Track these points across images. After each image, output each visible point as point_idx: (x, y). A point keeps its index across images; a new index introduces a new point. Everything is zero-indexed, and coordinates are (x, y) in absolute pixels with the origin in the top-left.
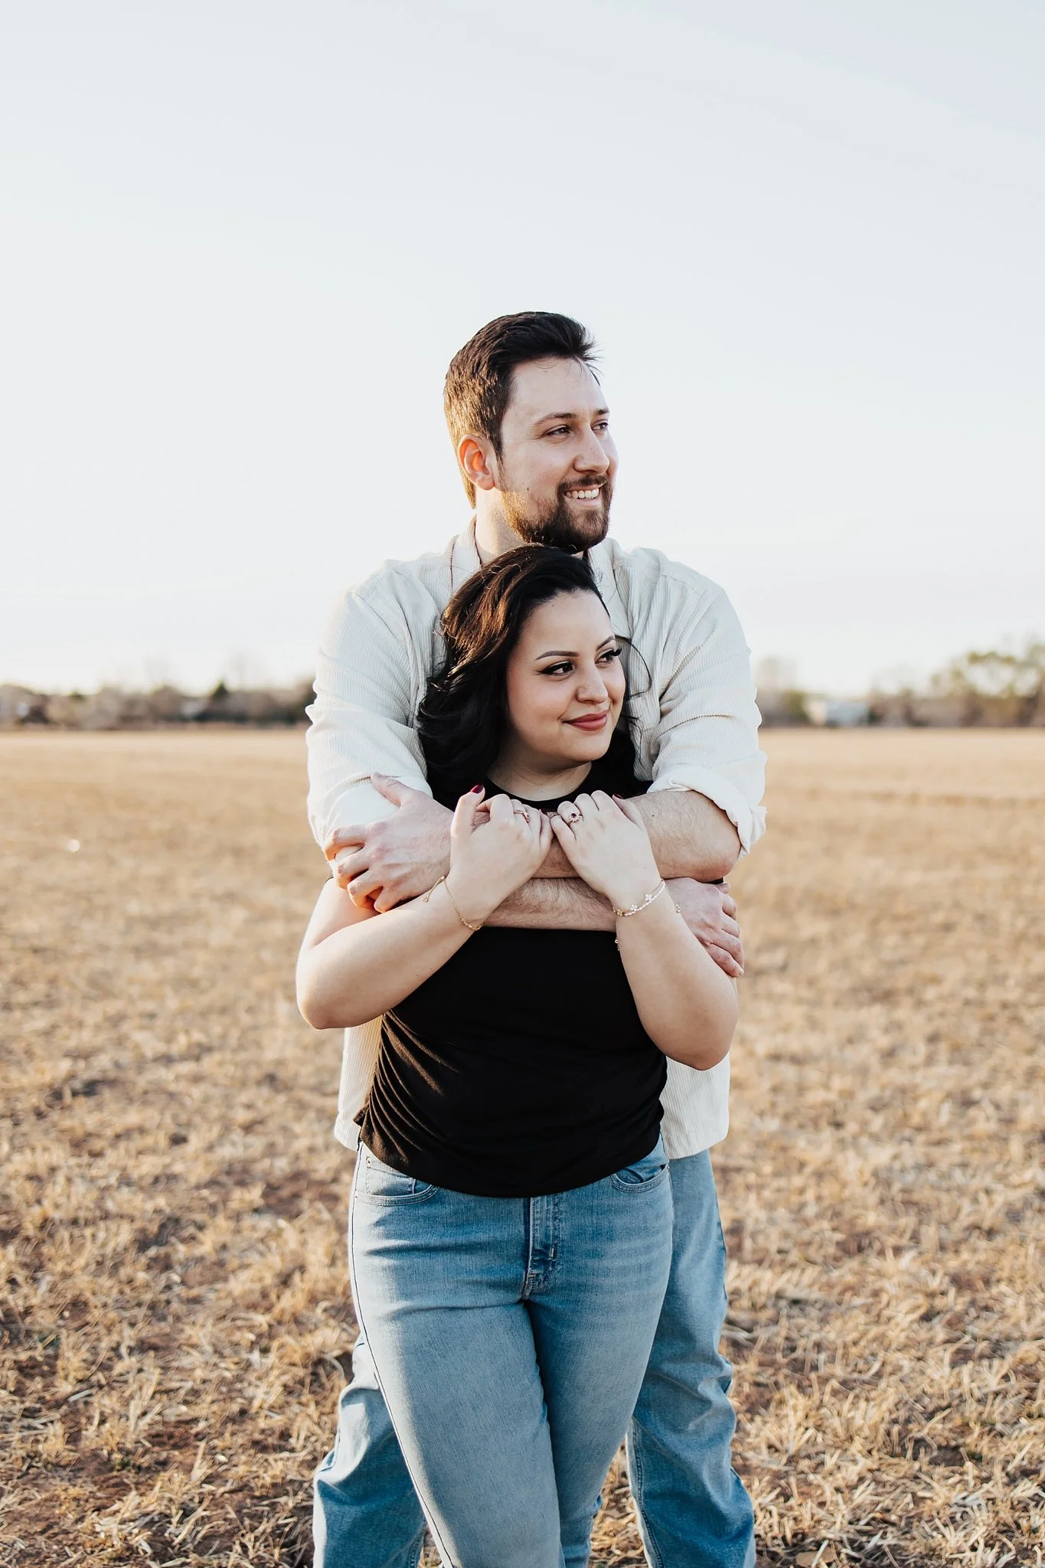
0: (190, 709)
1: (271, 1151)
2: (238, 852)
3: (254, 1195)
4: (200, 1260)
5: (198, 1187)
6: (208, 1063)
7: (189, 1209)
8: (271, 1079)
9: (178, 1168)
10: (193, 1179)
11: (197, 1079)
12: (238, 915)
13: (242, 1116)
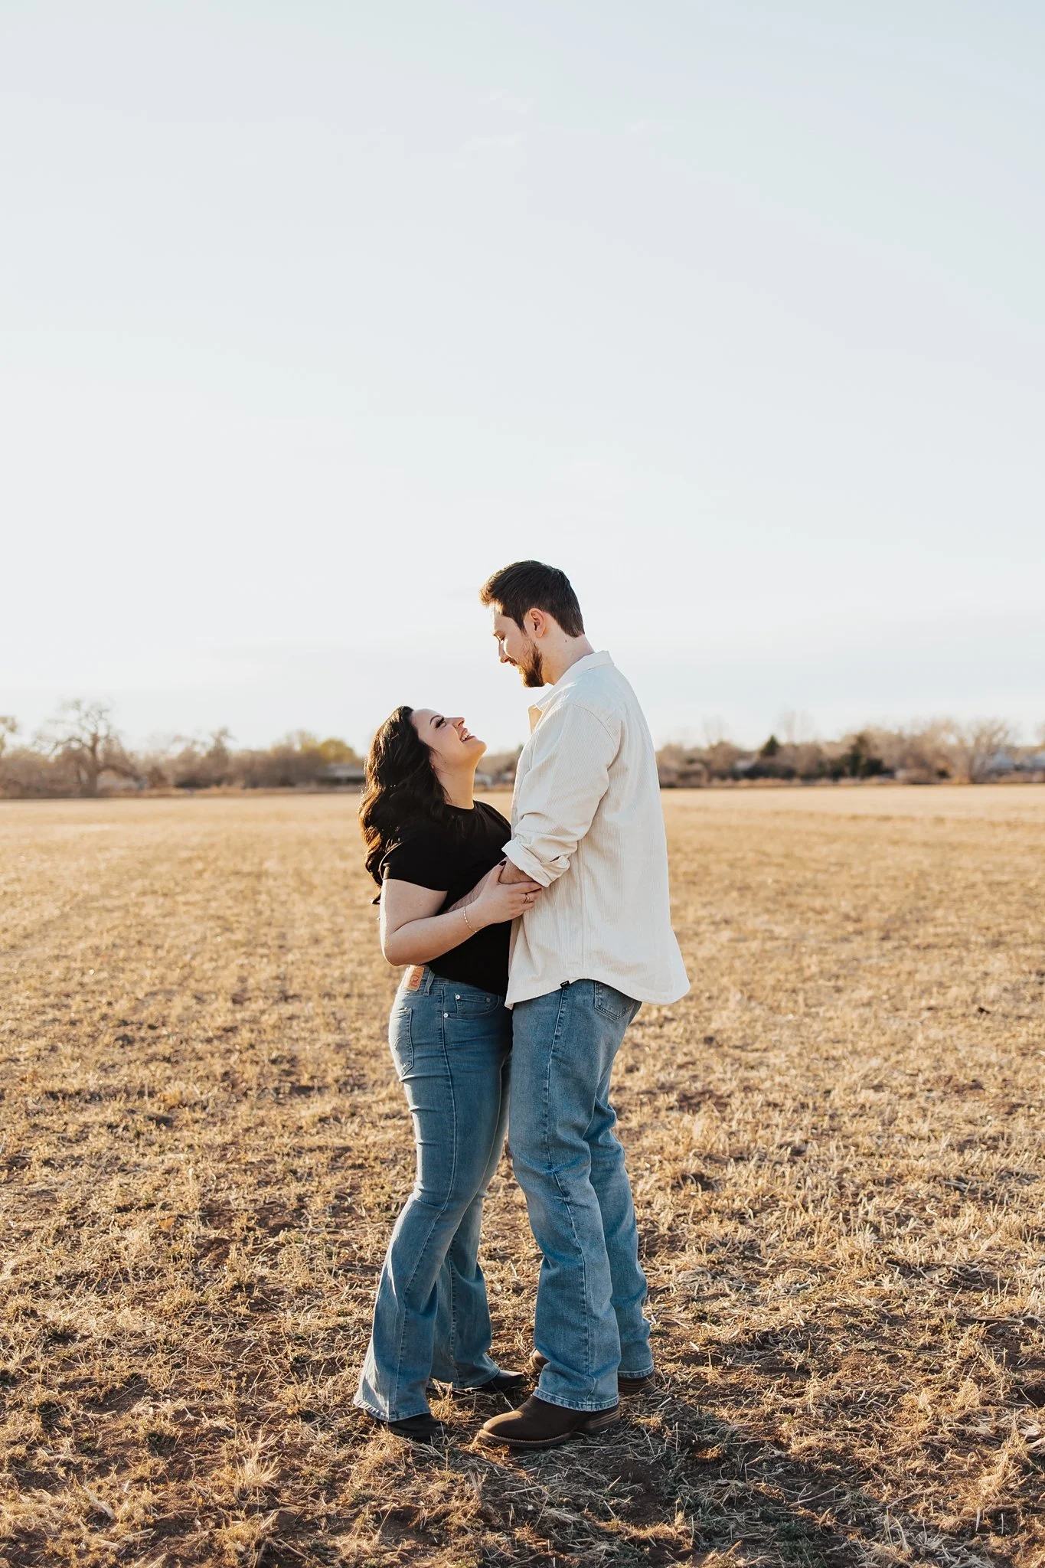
0: (742, 765)
1: (694, 1078)
2: (744, 889)
3: (673, 1099)
4: (629, 1130)
5: (638, 1094)
6: (668, 1029)
7: (629, 1104)
8: (709, 1040)
9: (628, 1084)
10: (636, 1090)
11: (657, 1037)
12: (726, 934)
13: (680, 1059)
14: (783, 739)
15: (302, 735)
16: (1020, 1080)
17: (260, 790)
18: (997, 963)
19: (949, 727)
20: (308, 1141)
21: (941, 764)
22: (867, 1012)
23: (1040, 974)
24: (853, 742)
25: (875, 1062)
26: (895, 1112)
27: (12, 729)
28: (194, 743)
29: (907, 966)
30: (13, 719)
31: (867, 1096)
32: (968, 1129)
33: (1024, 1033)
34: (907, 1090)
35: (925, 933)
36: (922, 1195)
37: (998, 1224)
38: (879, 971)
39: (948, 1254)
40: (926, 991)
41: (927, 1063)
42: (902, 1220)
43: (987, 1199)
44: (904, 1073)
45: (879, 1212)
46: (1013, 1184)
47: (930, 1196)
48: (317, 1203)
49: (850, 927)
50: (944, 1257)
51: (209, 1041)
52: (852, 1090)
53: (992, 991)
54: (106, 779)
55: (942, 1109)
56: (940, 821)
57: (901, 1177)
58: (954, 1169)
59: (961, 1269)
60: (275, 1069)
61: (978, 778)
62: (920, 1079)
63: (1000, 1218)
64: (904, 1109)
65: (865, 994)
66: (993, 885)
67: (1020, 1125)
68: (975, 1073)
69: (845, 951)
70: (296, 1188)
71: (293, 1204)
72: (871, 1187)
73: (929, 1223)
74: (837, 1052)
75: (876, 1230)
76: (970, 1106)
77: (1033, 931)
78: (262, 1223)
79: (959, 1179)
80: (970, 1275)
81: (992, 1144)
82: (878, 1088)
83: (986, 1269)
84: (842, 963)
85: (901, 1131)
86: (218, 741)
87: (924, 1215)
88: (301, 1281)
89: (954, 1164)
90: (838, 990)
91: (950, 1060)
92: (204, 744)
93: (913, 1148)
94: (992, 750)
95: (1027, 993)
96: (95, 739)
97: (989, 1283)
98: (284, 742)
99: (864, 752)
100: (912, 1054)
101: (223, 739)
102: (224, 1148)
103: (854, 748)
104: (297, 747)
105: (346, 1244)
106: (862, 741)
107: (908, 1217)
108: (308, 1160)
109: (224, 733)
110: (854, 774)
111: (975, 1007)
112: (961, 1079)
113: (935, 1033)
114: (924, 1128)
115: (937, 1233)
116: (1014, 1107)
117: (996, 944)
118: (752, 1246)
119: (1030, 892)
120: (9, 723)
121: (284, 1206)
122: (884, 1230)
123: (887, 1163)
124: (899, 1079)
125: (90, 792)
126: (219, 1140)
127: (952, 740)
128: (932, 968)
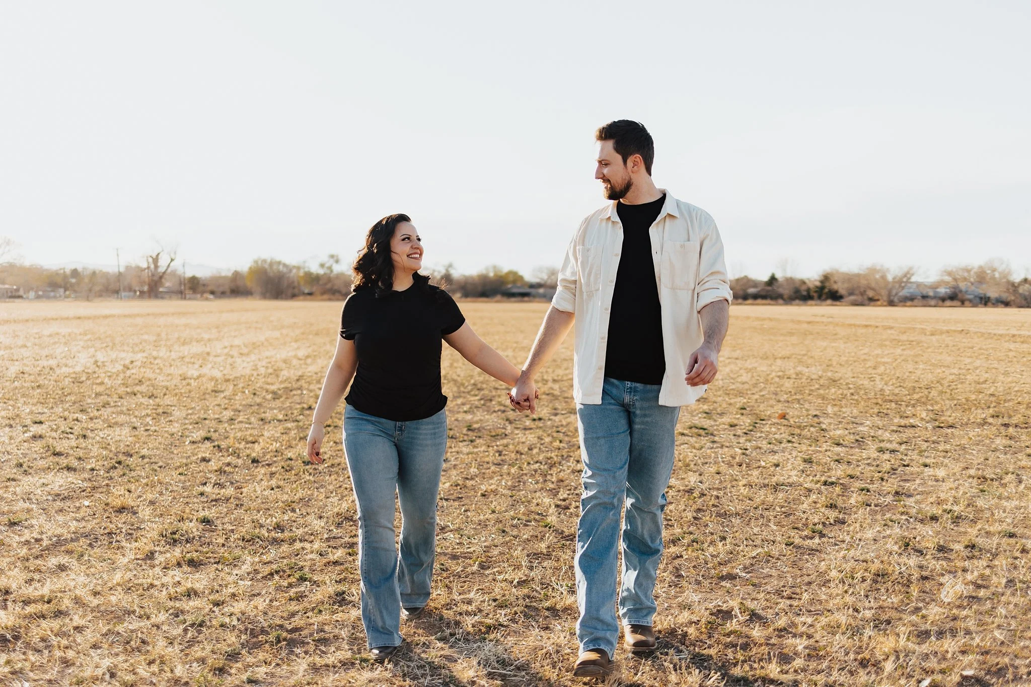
0: (752, 291)
14: (779, 276)
15: (495, 267)
17: (469, 299)
21: (871, 294)
24: (822, 278)
27: (337, 261)
28: (434, 271)
30: (337, 256)
61: (893, 302)
86: (447, 270)
92: (439, 272)
98: (484, 272)
99: (827, 284)
101: (450, 269)
103: (822, 282)
104: (491, 274)
106: (826, 278)
109: (450, 266)
110: (820, 297)
120: (335, 258)
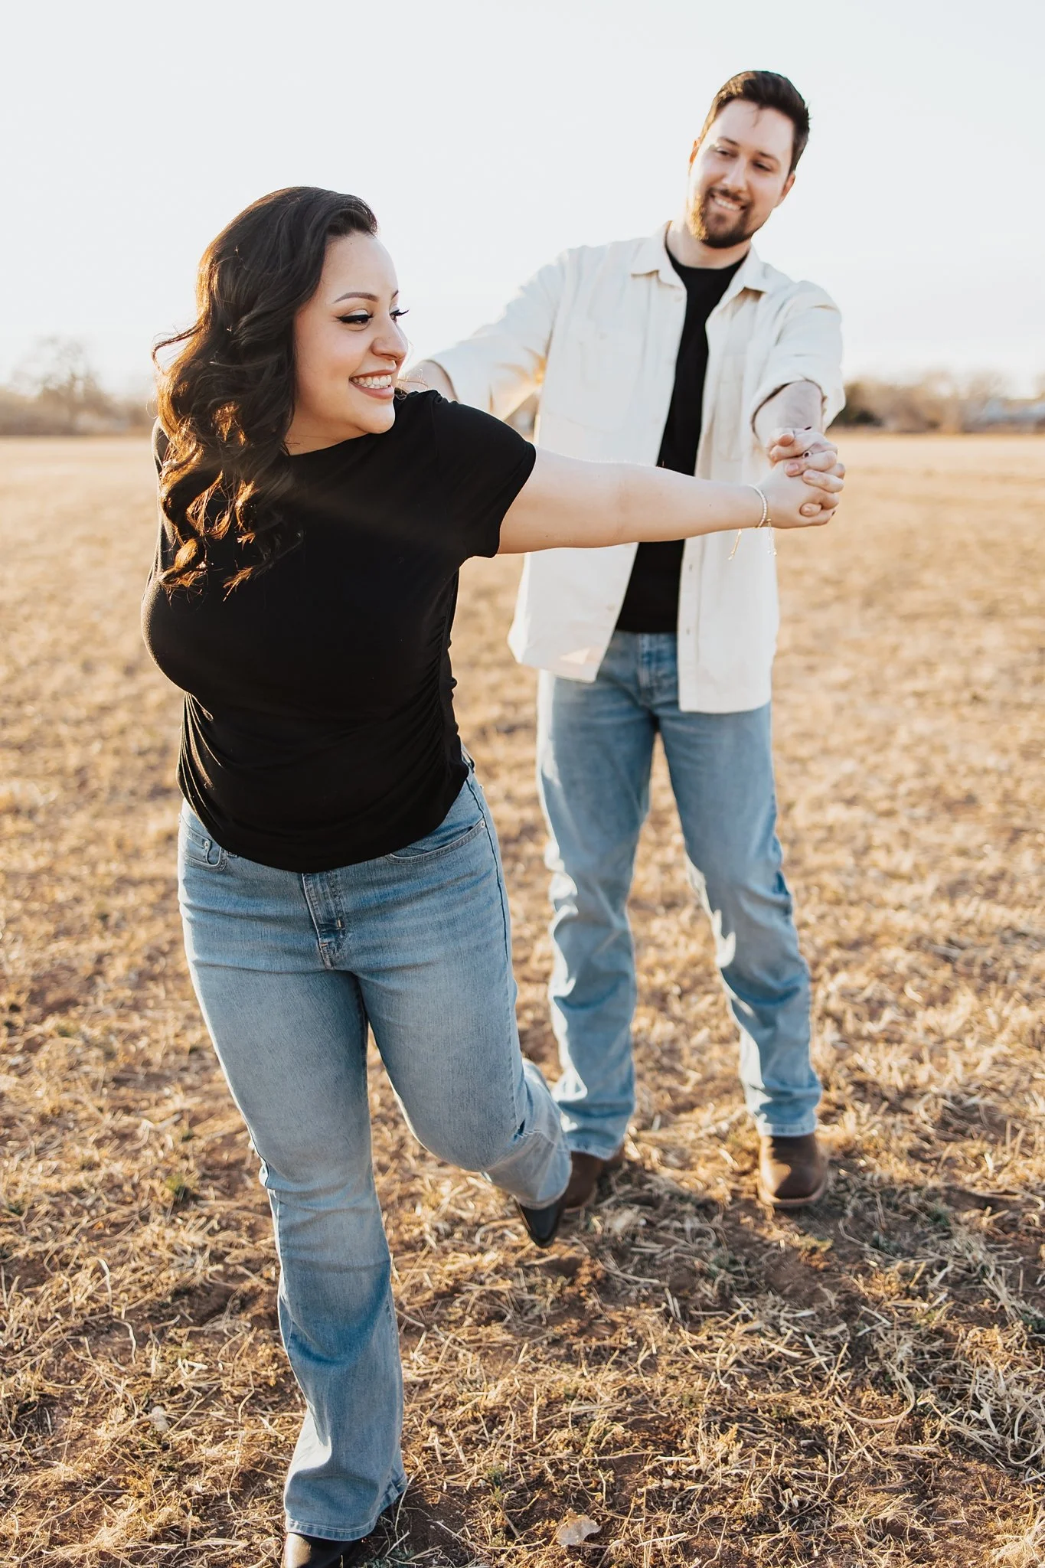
16: (1024, 793)
18: (993, 637)
19: (943, 376)
20: (137, 870)
21: (929, 415)
22: (842, 697)
23: (1041, 650)
25: (848, 766)
26: (869, 838)
29: (890, 639)
31: (836, 813)
32: (959, 863)
33: (1026, 729)
34: (884, 805)
35: (913, 600)
36: (901, 968)
37: (1003, 1022)
38: (857, 646)
39: (936, 1074)
40: (911, 672)
41: (910, 767)
42: (874, 1008)
43: (988, 978)
44: (882, 781)
45: (847, 995)
46: (1019, 951)
47: (914, 971)
48: (117, 968)
49: (829, 592)
50: (931, 1080)
51: (78, 723)
52: (818, 805)
53: (985, 672)
54: (85, 420)
55: (927, 834)
56: (929, 474)
57: (875, 936)
58: (944, 927)
59: (954, 1098)
60: (140, 763)
61: (969, 428)
62: (902, 789)
63: (1006, 1012)
64: (884, 832)
65: (839, 674)
66: (988, 546)
67: (1026, 861)
68: (968, 784)
69: (821, 620)
70: (97, 944)
71: (86, 967)
72: (836, 954)
73: (910, 1014)
74: (804, 751)
75: (839, 1022)
76: (961, 832)
77: (1031, 598)
78: (35, 997)
79: (950, 942)
80: (966, 1109)
81: (993, 887)
82: (851, 802)
83: (989, 1101)
84: (817, 635)
85: (875, 865)
87: (904, 1001)
88: (47, 1106)
89: (941, 918)
90: (811, 669)
91: (938, 763)
93: (892, 894)
94: (985, 400)
95: (1027, 675)
96: (74, 378)
97: (996, 1128)
100: (893, 755)
102: (34, 877)
105: (134, 1037)
107: (882, 1004)
108: (131, 898)
111: (966, 695)
112: (953, 792)
113: (922, 725)
114: (905, 861)
115: (920, 1033)
116: (1016, 834)
117: (991, 613)
118: (672, 1050)
119: (1026, 553)
121: (73, 971)
122: (850, 1025)
123: (858, 914)
124: (877, 791)
125: (68, 431)
126: (32, 865)
127: (943, 390)
128: (919, 643)
